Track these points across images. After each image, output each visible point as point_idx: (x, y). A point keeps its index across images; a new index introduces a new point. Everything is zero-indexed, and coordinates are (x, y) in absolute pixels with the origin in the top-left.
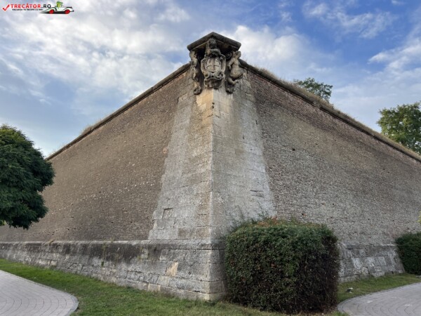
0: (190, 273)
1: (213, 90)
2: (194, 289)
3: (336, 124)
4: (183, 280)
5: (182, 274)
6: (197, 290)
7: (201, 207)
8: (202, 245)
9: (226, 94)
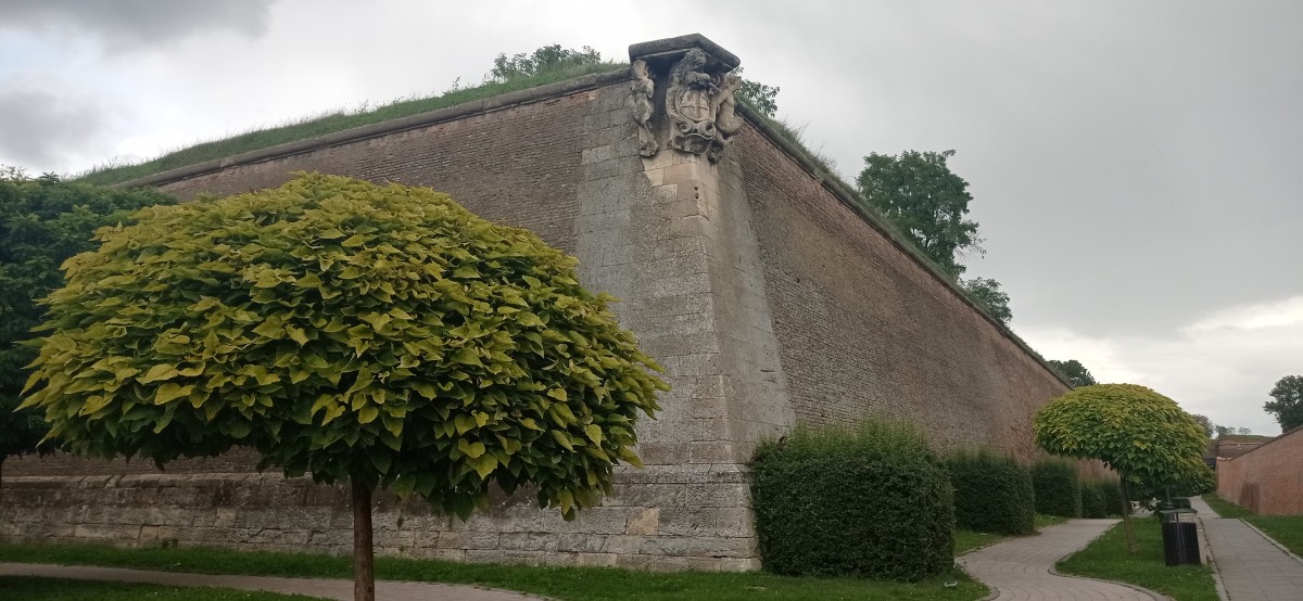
0: (695, 526)
1: (692, 158)
2: (713, 554)
3: (843, 217)
4: (678, 539)
5: (672, 528)
6: (720, 554)
7: (697, 403)
8: (719, 475)
9: (708, 163)
